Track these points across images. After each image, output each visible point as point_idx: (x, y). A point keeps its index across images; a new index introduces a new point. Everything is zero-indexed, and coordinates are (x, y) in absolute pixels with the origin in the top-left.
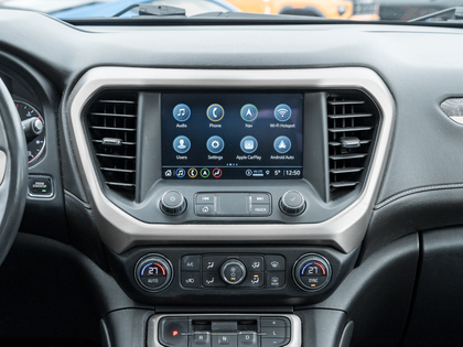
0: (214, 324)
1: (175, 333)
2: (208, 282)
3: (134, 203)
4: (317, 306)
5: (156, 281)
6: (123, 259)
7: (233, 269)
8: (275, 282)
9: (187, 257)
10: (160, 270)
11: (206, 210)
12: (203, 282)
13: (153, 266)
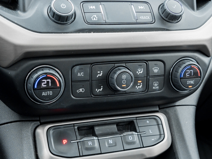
0: (96, 129)
1: (65, 141)
2: (98, 91)
3: (19, 12)
4: (177, 103)
5: (50, 93)
6: (11, 73)
7: (124, 77)
8: (156, 86)
9: (78, 67)
10: (53, 82)
11: (94, 18)
12: (92, 91)
13: (46, 78)
